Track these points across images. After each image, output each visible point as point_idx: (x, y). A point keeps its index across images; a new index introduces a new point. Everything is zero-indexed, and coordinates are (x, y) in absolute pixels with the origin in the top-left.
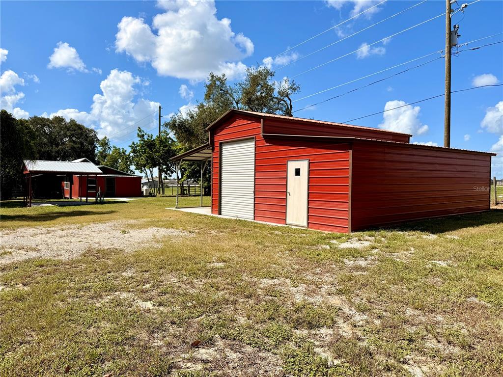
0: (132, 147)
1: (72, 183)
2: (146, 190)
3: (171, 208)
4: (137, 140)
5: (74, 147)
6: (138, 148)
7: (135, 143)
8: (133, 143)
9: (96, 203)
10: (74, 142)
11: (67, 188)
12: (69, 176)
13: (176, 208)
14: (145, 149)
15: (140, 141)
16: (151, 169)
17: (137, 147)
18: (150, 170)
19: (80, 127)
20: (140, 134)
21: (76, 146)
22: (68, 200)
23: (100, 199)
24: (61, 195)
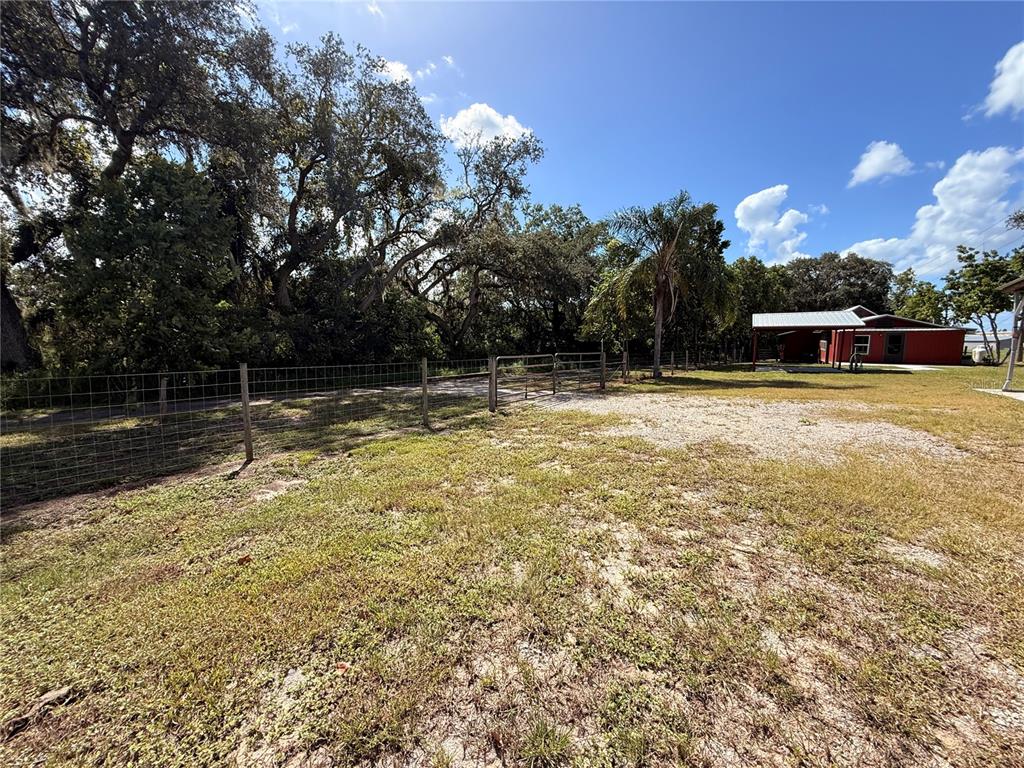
0: (948, 279)
1: (829, 343)
2: (981, 353)
3: (986, 390)
4: (959, 267)
5: (850, 292)
6: (961, 280)
7: (957, 272)
8: (952, 273)
9: (851, 371)
10: (851, 285)
11: (823, 349)
12: (827, 331)
13: (1004, 391)
14: (980, 280)
15: (966, 267)
16: (993, 315)
17: (959, 278)
18: (990, 317)
19: (862, 262)
20: (963, 255)
21: (852, 290)
22: (823, 365)
23: (856, 365)
24: (816, 359)
